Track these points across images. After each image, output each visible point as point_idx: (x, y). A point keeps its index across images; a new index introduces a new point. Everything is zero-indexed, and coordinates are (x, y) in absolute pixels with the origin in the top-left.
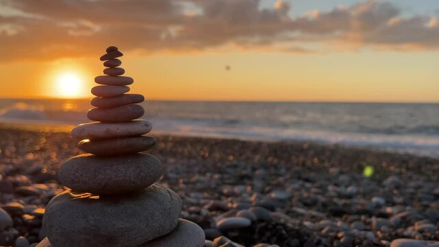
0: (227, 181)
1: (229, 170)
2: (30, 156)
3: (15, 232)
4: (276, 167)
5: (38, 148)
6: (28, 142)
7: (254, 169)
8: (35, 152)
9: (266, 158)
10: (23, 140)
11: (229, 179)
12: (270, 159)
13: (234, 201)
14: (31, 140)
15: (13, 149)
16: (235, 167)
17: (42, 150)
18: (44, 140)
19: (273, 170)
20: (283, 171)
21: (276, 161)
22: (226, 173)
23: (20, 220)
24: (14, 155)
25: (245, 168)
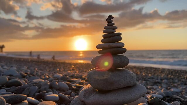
0: (149, 84)
1: (149, 80)
2: (69, 72)
3: (70, 91)
4: (172, 79)
5: (71, 69)
6: (67, 67)
7: (162, 80)
8: (70, 70)
9: (168, 75)
10: (66, 66)
11: (149, 83)
12: (170, 76)
13: (153, 91)
14: (69, 66)
15: (63, 69)
16: (152, 78)
17: (73, 70)
18: (73, 66)
19: (171, 81)
20: (176, 81)
21: (172, 77)
22: (148, 81)
23: (71, 88)
24: (63, 71)
25: (157, 79)
